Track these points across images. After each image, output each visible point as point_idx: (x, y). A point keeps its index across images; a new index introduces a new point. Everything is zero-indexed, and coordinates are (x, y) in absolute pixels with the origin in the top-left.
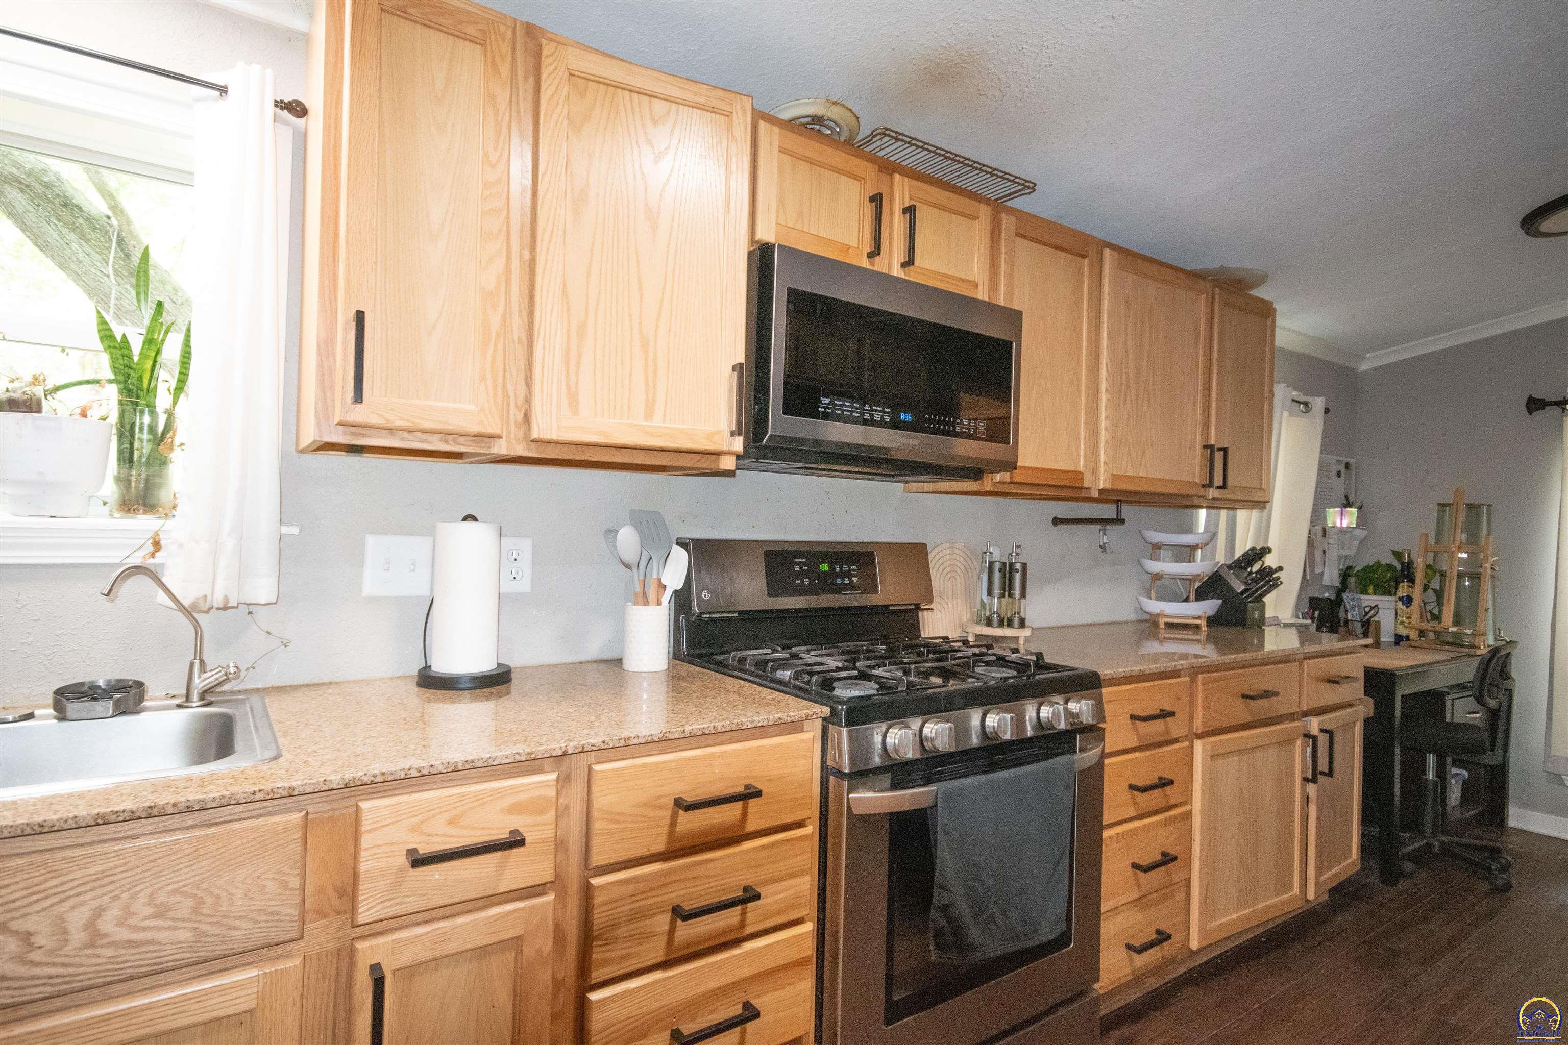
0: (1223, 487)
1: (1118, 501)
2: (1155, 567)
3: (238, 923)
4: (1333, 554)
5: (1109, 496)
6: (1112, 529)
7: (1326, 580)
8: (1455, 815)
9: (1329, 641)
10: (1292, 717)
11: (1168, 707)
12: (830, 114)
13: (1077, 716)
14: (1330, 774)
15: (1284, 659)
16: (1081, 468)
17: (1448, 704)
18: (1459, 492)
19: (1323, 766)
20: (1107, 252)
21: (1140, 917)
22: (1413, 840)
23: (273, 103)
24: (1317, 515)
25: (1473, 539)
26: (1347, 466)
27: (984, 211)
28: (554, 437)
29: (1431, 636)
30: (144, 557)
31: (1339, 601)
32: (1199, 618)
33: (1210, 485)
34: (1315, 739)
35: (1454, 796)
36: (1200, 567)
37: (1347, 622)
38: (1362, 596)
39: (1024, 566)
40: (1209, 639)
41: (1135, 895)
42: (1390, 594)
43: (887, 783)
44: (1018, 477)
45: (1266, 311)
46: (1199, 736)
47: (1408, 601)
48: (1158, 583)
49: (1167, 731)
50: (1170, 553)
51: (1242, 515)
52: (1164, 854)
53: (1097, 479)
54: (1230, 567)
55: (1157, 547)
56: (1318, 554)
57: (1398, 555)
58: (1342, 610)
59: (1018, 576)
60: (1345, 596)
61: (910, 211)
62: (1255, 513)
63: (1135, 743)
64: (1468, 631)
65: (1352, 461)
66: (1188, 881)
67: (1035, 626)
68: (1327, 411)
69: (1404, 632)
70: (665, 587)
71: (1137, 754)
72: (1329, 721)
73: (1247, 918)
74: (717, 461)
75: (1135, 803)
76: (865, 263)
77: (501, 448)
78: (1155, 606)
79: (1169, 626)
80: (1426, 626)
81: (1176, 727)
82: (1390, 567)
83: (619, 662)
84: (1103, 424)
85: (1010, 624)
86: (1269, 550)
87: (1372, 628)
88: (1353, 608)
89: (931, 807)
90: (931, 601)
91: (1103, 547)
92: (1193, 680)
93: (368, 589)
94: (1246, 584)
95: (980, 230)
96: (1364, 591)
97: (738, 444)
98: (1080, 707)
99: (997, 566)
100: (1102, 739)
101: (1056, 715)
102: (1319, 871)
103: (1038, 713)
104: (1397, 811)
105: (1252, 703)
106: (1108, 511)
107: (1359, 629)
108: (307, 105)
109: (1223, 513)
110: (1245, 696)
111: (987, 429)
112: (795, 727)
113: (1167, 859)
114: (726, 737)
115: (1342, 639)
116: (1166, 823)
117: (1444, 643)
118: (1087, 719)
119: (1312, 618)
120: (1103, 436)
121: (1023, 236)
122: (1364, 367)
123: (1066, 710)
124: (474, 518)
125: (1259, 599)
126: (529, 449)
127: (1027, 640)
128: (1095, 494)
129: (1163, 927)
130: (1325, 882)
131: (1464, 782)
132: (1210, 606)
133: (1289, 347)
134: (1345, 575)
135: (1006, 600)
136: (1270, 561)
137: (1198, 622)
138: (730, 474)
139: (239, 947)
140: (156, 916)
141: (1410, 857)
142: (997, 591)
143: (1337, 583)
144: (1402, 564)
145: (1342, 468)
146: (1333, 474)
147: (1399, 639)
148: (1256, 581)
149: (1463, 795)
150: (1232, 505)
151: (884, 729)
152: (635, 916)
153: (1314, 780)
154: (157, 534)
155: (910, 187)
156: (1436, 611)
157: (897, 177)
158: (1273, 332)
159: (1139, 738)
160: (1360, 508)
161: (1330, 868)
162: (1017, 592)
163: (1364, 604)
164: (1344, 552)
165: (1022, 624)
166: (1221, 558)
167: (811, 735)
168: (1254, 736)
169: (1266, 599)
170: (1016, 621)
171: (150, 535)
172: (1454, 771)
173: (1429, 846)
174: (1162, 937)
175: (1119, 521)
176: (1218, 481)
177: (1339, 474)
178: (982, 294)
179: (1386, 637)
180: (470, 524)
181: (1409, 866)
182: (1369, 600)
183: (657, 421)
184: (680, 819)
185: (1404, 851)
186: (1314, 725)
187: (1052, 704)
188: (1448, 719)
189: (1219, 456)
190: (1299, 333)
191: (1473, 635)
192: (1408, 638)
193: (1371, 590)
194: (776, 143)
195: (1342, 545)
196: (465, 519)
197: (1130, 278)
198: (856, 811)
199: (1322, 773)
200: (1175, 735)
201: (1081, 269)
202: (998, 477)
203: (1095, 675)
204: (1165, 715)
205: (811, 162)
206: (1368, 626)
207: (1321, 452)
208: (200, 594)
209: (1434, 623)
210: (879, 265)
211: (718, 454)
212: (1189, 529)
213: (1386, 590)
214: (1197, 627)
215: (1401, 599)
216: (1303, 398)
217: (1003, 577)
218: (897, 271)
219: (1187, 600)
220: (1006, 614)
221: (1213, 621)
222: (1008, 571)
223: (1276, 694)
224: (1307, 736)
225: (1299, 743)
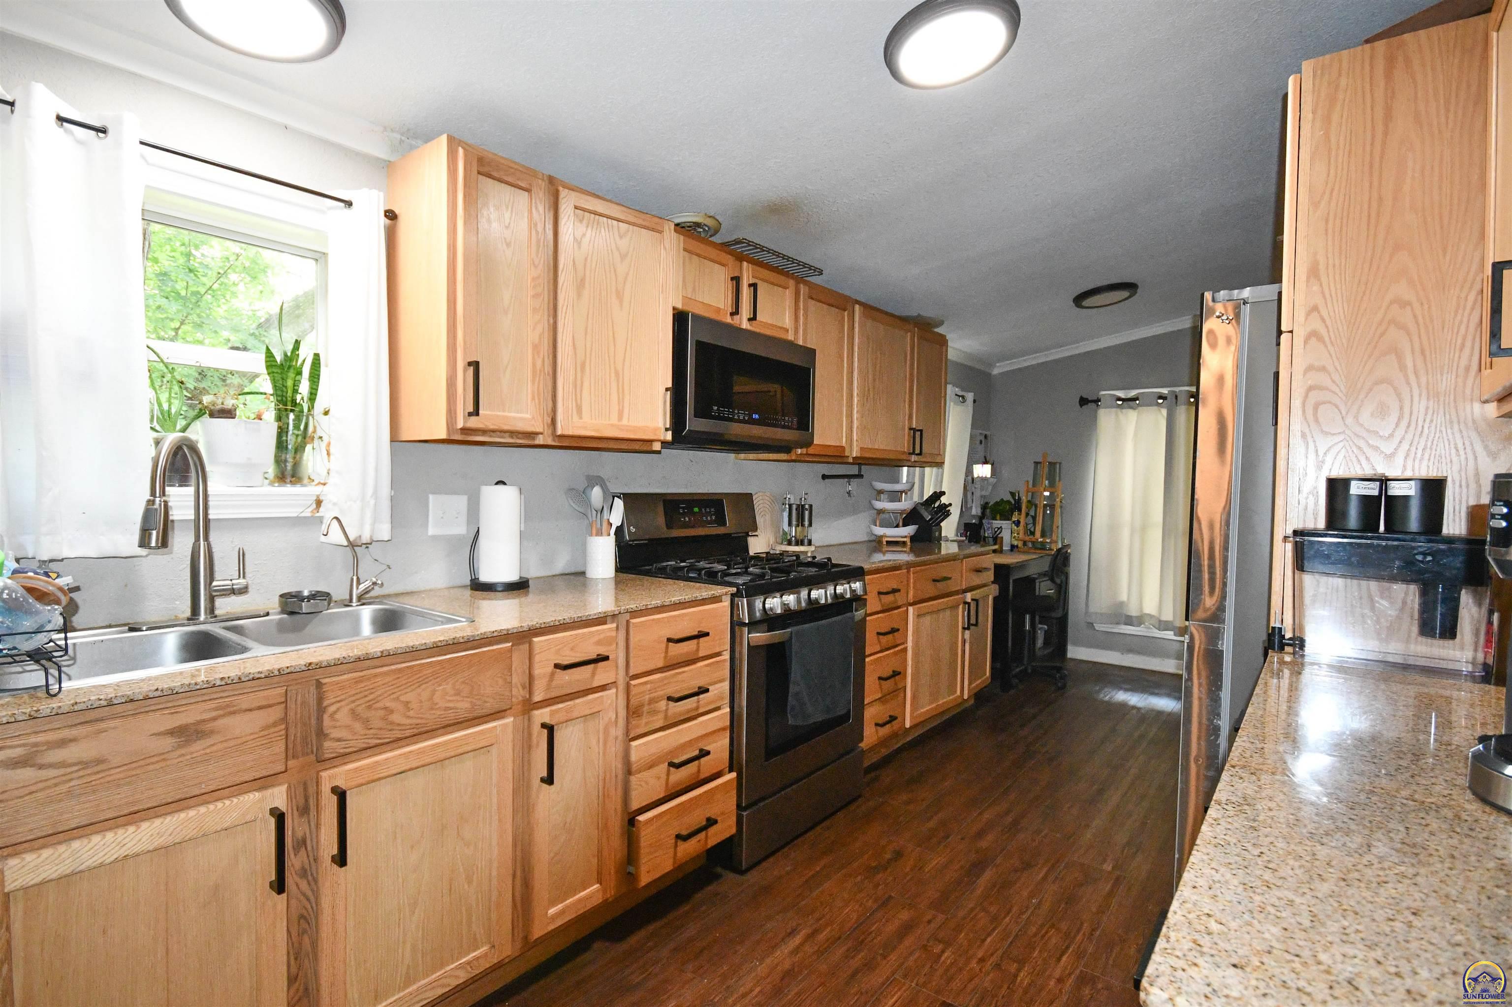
0: (920, 454)
1: (860, 464)
2: (879, 505)
3: (487, 700)
4: (978, 494)
5: (859, 462)
6: (854, 482)
7: (974, 512)
8: (1039, 653)
9: (974, 549)
10: (957, 593)
11: (895, 587)
12: (706, 222)
13: (855, 591)
14: (976, 625)
15: (951, 558)
16: (844, 444)
17: (1037, 584)
18: (1045, 455)
19: (973, 621)
20: (857, 307)
21: (881, 708)
22: (1017, 667)
23: (383, 214)
24: (969, 471)
25: (1052, 485)
26: (986, 437)
27: (791, 283)
28: (570, 433)
29: (1030, 545)
30: (312, 512)
31: (980, 525)
32: (906, 537)
33: (913, 453)
34: (969, 604)
35: (1040, 642)
36: (905, 504)
37: (985, 537)
38: (994, 522)
39: (811, 506)
40: (912, 550)
41: (880, 695)
42: (1008, 520)
43: (766, 628)
44: (811, 450)
45: (942, 341)
46: (911, 604)
47: (1018, 523)
48: (882, 516)
49: (896, 601)
50: (886, 496)
51: (927, 470)
52: (894, 671)
53: (851, 450)
54: (922, 504)
55: (880, 492)
56: (969, 495)
57: (1013, 494)
58: (982, 531)
59: (807, 513)
60: (984, 521)
61: (754, 286)
62: (935, 469)
63: (879, 608)
64: (1048, 541)
65: (988, 433)
66: (905, 688)
67: (817, 545)
68: (975, 401)
69: (1015, 543)
70: (611, 525)
71: (880, 615)
72: (977, 593)
73: (936, 708)
74: (651, 445)
75: (879, 642)
76: (728, 320)
77: (540, 440)
78: (879, 531)
79: (888, 543)
80: (1027, 538)
81: (900, 598)
82: (1009, 502)
83: (583, 573)
84: (855, 416)
85: (802, 544)
86: (943, 493)
87: (998, 541)
88: (988, 529)
89: (787, 641)
90: (756, 530)
91: (849, 493)
92: (908, 572)
93: (431, 531)
94: (932, 515)
95: (789, 294)
96: (994, 519)
97: (669, 436)
98: (857, 586)
99: (794, 507)
100: (865, 605)
101: (845, 590)
102: (970, 684)
103: (835, 590)
104: (1010, 651)
105: (938, 584)
106: (854, 470)
107: (991, 540)
108: (397, 212)
109: (917, 469)
110: (934, 581)
111: (798, 422)
112: (716, 599)
113: (896, 674)
114: (688, 605)
115: (983, 546)
116: (895, 654)
117: (1036, 548)
118: (860, 592)
119: (966, 536)
120: (856, 424)
121: (812, 298)
122: (996, 372)
123: (850, 587)
124: (504, 483)
125: (938, 524)
126: (554, 440)
127: (812, 552)
128: (851, 460)
129: (892, 714)
130: (974, 688)
131: (1045, 631)
132: (910, 530)
133: (954, 359)
134: (984, 507)
135: (799, 529)
136: (944, 500)
137: (905, 539)
138: (659, 452)
139: (489, 712)
140: (455, 695)
141: (1015, 676)
142: (794, 523)
143: (980, 514)
144: (1015, 500)
145: (982, 438)
146: (978, 442)
147: (1013, 547)
148: (936, 513)
149: (1045, 639)
150: (922, 465)
151: (762, 600)
152: (652, 701)
153: (968, 628)
154: (318, 496)
155: (753, 270)
156: (1032, 530)
157: (745, 264)
158: (947, 351)
159: (882, 606)
160: (992, 465)
161: (975, 680)
162: (806, 523)
163: (994, 526)
164: (984, 493)
165: (810, 543)
166: (916, 498)
167: (726, 603)
168: (939, 604)
169: (942, 524)
170: (806, 541)
171: (315, 498)
172: (1040, 626)
173: (1026, 669)
174: (893, 719)
175: (860, 476)
176: (918, 451)
177: (981, 442)
178: (790, 337)
179: (1006, 547)
180: (500, 487)
181: (1015, 681)
182: (997, 523)
183: (625, 422)
184: (670, 649)
185: (1014, 673)
186: (969, 597)
187: (842, 584)
188: (1037, 593)
189: (918, 434)
190: (961, 351)
191: (1050, 543)
192: (1017, 546)
193: (998, 517)
194: (682, 245)
195: (982, 489)
196: (497, 483)
197: (869, 323)
198: (751, 644)
199: (973, 625)
200: (900, 603)
201: (843, 318)
202: (799, 451)
203: (861, 568)
204: (895, 591)
205: (698, 255)
206: (997, 539)
207: (972, 428)
208: (358, 535)
209: (1031, 537)
210: (735, 321)
211: (651, 441)
212: (897, 480)
213: (1006, 517)
214: (904, 543)
215: (1014, 522)
216: (960, 393)
217: (798, 514)
218: (745, 325)
219: (897, 526)
220: (800, 537)
221: (913, 539)
222: (801, 509)
223: (950, 578)
224: (965, 603)
225: (961, 606)
